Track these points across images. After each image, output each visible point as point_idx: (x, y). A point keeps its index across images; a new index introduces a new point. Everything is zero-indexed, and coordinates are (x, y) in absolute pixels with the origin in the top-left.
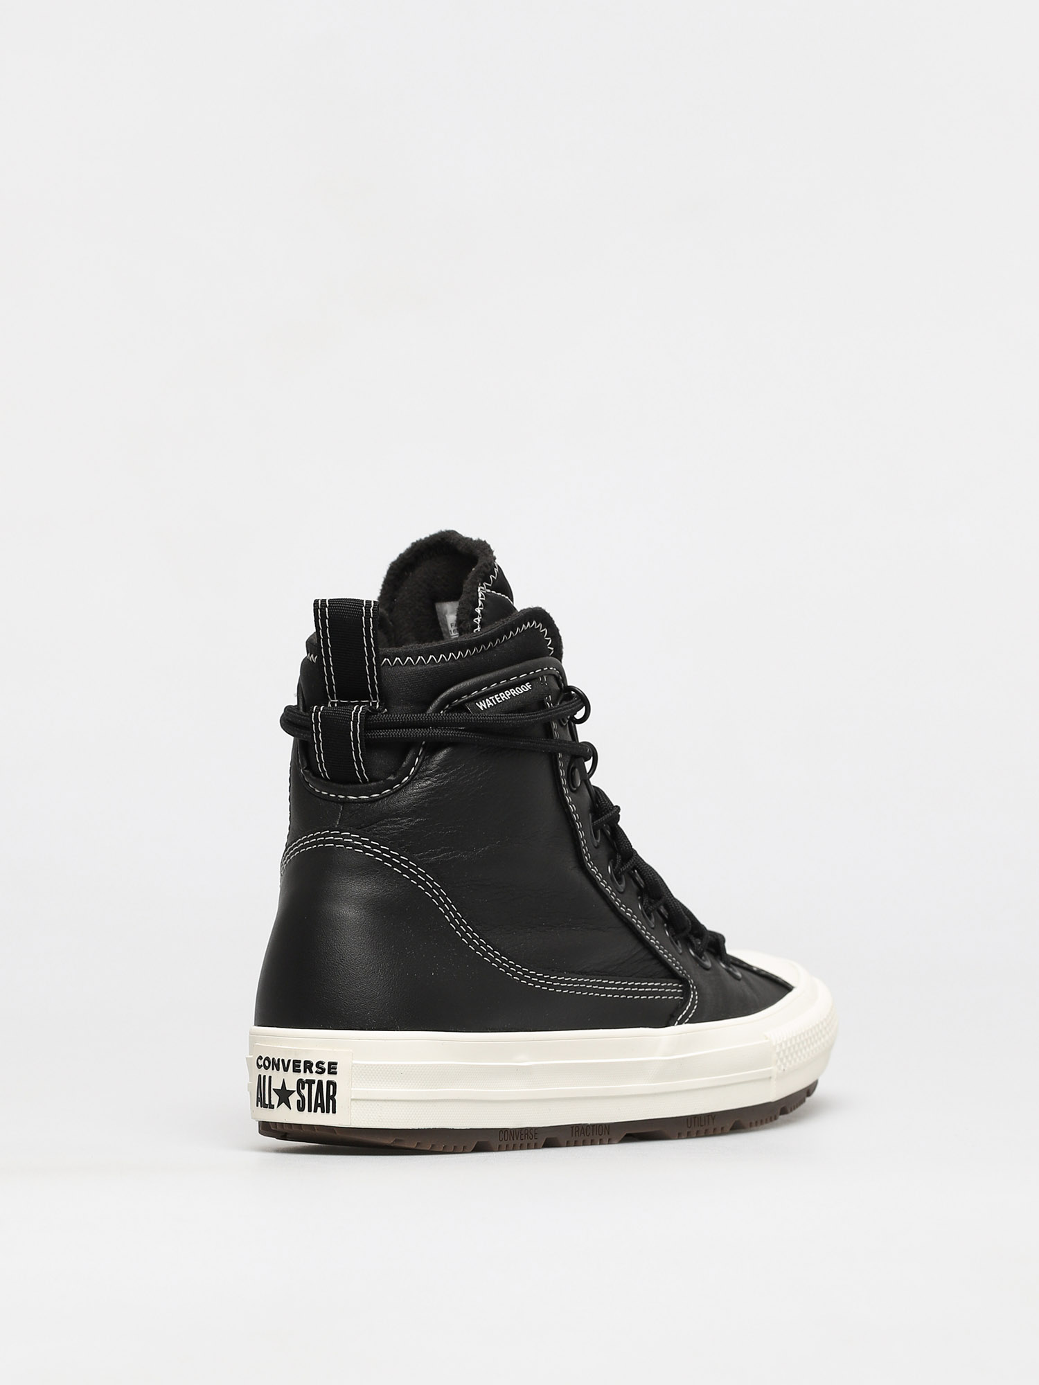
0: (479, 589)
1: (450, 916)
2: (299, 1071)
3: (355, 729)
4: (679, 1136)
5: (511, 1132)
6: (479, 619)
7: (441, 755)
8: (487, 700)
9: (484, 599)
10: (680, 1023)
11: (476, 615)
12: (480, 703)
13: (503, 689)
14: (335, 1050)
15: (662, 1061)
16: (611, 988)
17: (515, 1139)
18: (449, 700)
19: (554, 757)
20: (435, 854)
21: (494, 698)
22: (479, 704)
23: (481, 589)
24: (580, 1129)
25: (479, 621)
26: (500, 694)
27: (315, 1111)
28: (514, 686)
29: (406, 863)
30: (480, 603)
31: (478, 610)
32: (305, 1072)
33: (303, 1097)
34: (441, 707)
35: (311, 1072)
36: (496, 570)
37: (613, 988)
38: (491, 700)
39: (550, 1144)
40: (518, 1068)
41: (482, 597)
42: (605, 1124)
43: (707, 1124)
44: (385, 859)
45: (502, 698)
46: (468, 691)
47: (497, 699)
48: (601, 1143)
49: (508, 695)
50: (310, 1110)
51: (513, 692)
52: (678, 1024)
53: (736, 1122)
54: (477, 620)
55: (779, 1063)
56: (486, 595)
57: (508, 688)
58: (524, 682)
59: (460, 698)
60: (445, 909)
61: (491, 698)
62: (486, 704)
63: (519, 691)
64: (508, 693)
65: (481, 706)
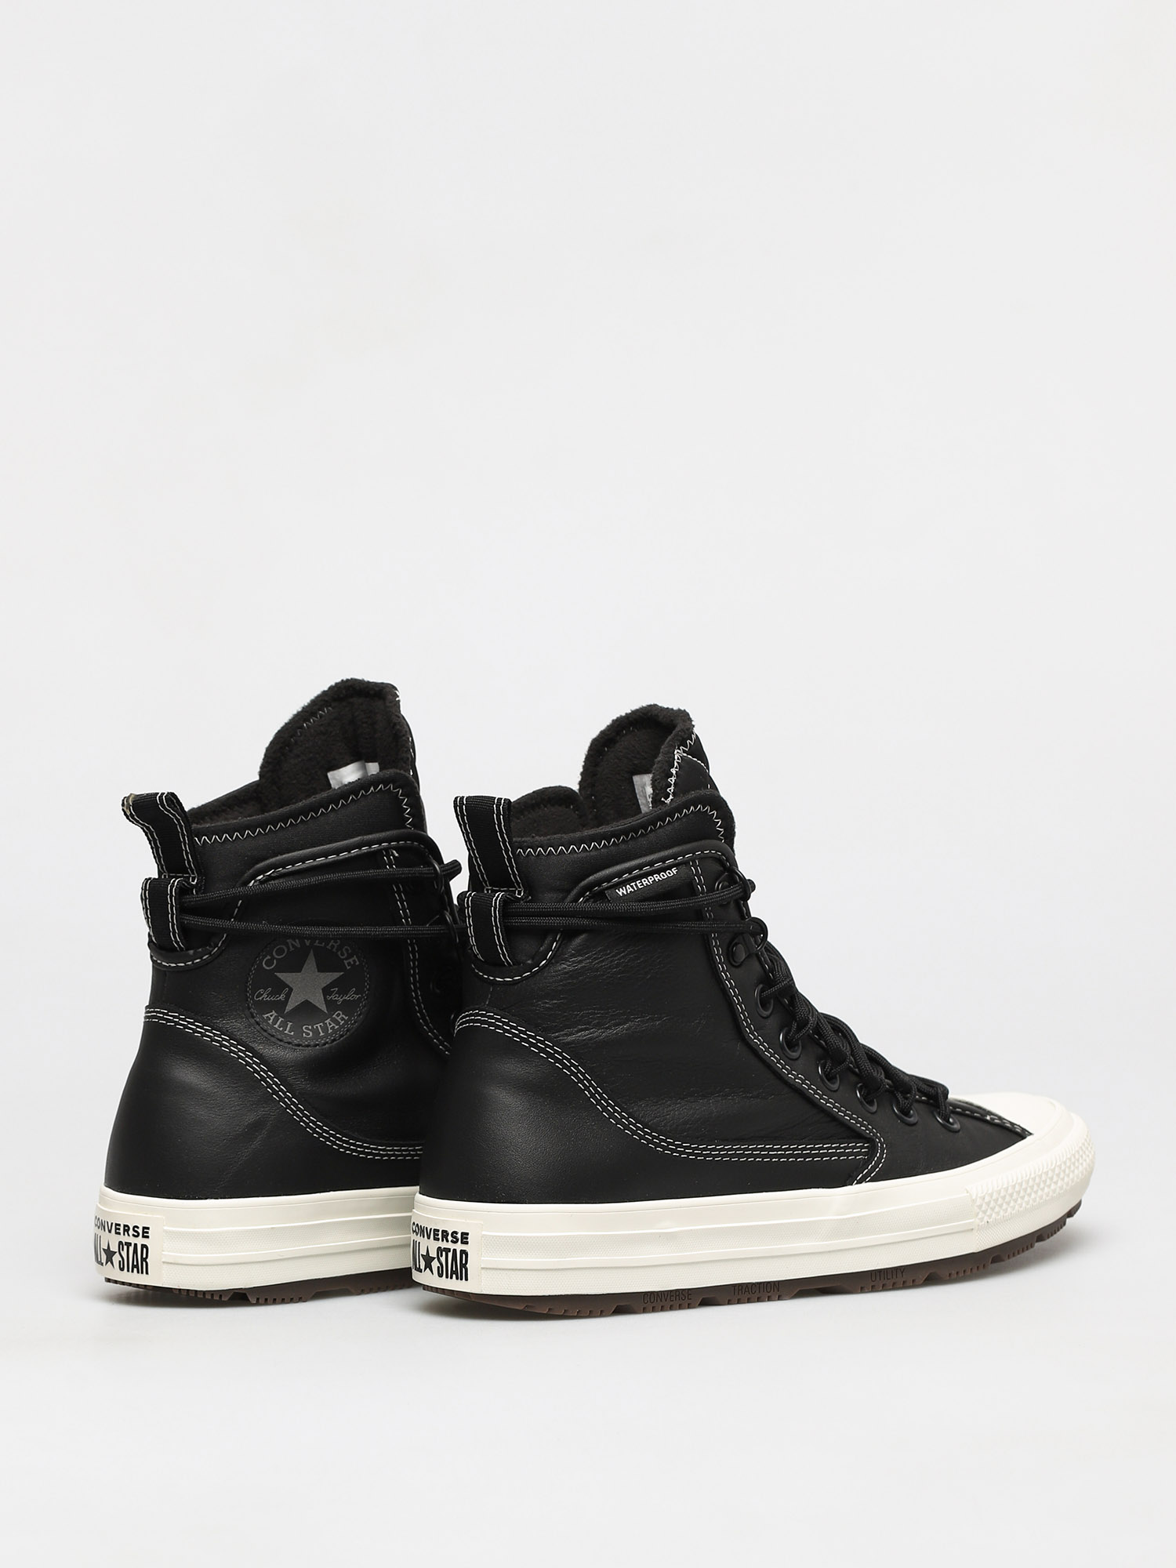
0: (676, 752)
1: (590, 1092)
2: (438, 1239)
3: (495, 913)
4: (862, 1290)
5: (658, 1295)
6: (673, 779)
7: (578, 941)
8: (628, 886)
9: (680, 761)
10: (859, 1182)
12: (621, 889)
13: (646, 875)
14: (468, 1221)
15: (834, 1220)
16: (777, 1152)
17: (663, 1300)
18: (590, 887)
19: (706, 937)
20: (571, 1034)
21: (636, 885)
22: (619, 890)
23: (678, 752)
24: (744, 1288)
26: (643, 880)
27: (451, 1278)
28: (658, 872)
29: (542, 1042)
30: (676, 764)
31: (674, 771)
32: (443, 1240)
33: (441, 1264)
34: (581, 894)
35: (447, 1241)
36: (694, 737)
37: (779, 1153)
38: (632, 887)
39: (705, 1303)
40: (660, 1235)
41: (678, 759)
42: (774, 1282)
43: (894, 1277)
44: (523, 1040)
45: (644, 883)
46: (608, 879)
47: (639, 885)
48: (769, 1299)
49: (650, 881)
50: (447, 1277)
51: (657, 877)
52: (857, 1183)
53: (931, 1274)
54: (670, 791)
55: (981, 1215)
56: (682, 758)
57: (651, 873)
58: (670, 868)
59: (600, 886)
60: (584, 1085)
61: (633, 884)
62: (627, 890)
63: (664, 876)
64: (651, 879)
65: (621, 892)
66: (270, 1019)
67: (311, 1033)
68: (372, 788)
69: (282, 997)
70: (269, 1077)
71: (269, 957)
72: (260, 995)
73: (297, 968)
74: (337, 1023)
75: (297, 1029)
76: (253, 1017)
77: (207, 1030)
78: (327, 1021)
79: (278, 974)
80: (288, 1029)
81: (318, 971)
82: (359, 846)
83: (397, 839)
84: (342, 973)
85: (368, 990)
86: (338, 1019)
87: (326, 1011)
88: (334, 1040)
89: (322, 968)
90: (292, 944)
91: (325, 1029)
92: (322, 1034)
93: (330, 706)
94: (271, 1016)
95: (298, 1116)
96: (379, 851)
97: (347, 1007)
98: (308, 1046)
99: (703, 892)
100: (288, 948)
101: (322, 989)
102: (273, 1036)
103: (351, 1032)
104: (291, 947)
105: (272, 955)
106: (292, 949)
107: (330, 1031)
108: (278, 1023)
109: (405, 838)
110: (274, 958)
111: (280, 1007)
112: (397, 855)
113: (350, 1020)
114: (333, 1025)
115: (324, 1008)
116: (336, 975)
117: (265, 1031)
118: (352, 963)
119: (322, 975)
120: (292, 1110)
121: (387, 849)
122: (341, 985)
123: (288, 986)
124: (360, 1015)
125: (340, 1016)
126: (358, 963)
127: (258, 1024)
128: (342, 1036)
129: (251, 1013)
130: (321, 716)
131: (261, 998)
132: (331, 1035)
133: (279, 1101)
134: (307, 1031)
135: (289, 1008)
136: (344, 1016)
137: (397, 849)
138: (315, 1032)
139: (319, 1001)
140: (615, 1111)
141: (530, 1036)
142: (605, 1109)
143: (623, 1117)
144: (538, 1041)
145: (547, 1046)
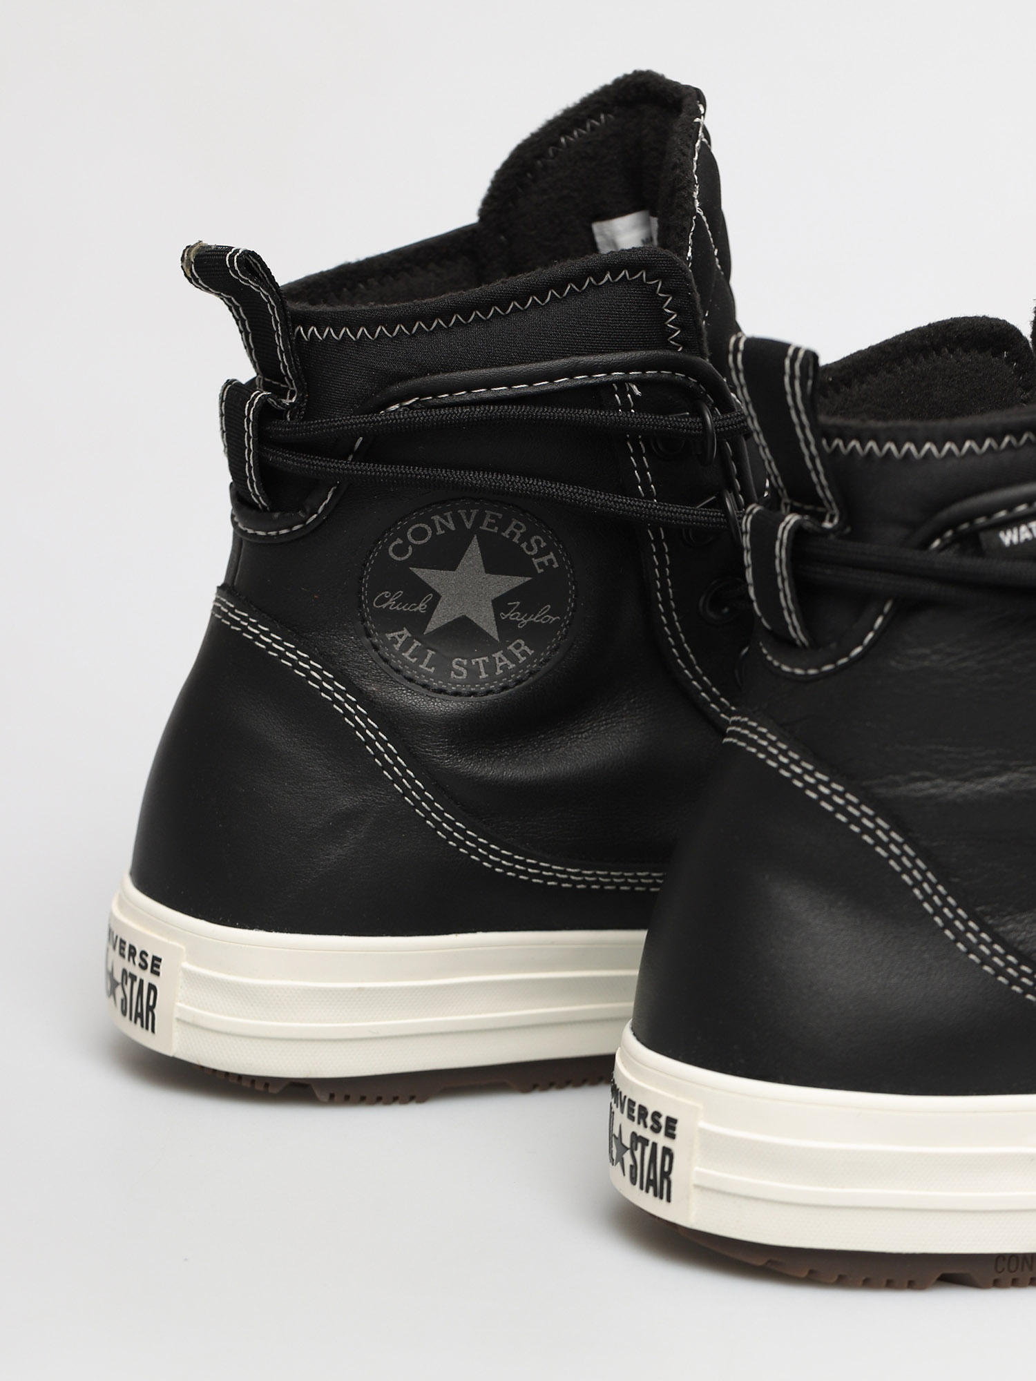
12: (1008, 533)
22: (1005, 535)
59: (971, 521)
60: (913, 878)
62: (1019, 536)
65: (1008, 538)
66: (397, 642)
67: (465, 672)
68: (608, 276)
69: (421, 607)
70: (379, 739)
71: (399, 541)
72: (385, 600)
73: (450, 563)
74: (513, 659)
75: (443, 665)
76: (369, 635)
77: (288, 649)
78: (497, 655)
79: (414, 570)
80: (426, 661)
81: (486, 572)
82: (570, 373)
83: (642, 366)
84: (528, 579)
85: (574, 610)
86: (517, 653)
87: (497, 638)
88: (504, 688)
89: (493, 566)
90: (440, 523)
91: (490, 667)
92: (484, 675)
93: (610, 113)
94: (401, 636)
95: (423, 809)
96: (608, 385)
97: (533, 634)
98: (456, 694)
100: (434, 530)
101: (493, 601)
102: (398, 671)
103: (537, 676)
104: (439, 528)
105: (404, 538)
106: (440, 532)
107: (499, 672)
108: (411, 651)
109: (658, 365)
110: (407, 543)
111: (417, 623)
112: (638, 393)
113: (535, 656)
114: (506, 661)
115: (493, 632)
116: (518, 581)
117: (386, 661)
118: (547, 564)
119: (493, 578)
120: (412, 798)
121: (621, 383)
122: (526, 598)
123: (433, 591)
124: (556, 649)
125: (521, 650)
126: (556, 565)
127: (376, 648)
128: (519, 682)
129: (366, 629)
130: (593, 128)
131: (384, 606)
132: (499, 679)
133: (393, 782)
134: (459, 667)
135: (431, 627)
136: (528, 650)
137: (640, 383)
138: (473, 672)
139: (486, 620)
140: (969, 929)
141: (819, 781)
142: (949, 924)
143: (981, 941)
144: (834, 792)
145: (849, 802)
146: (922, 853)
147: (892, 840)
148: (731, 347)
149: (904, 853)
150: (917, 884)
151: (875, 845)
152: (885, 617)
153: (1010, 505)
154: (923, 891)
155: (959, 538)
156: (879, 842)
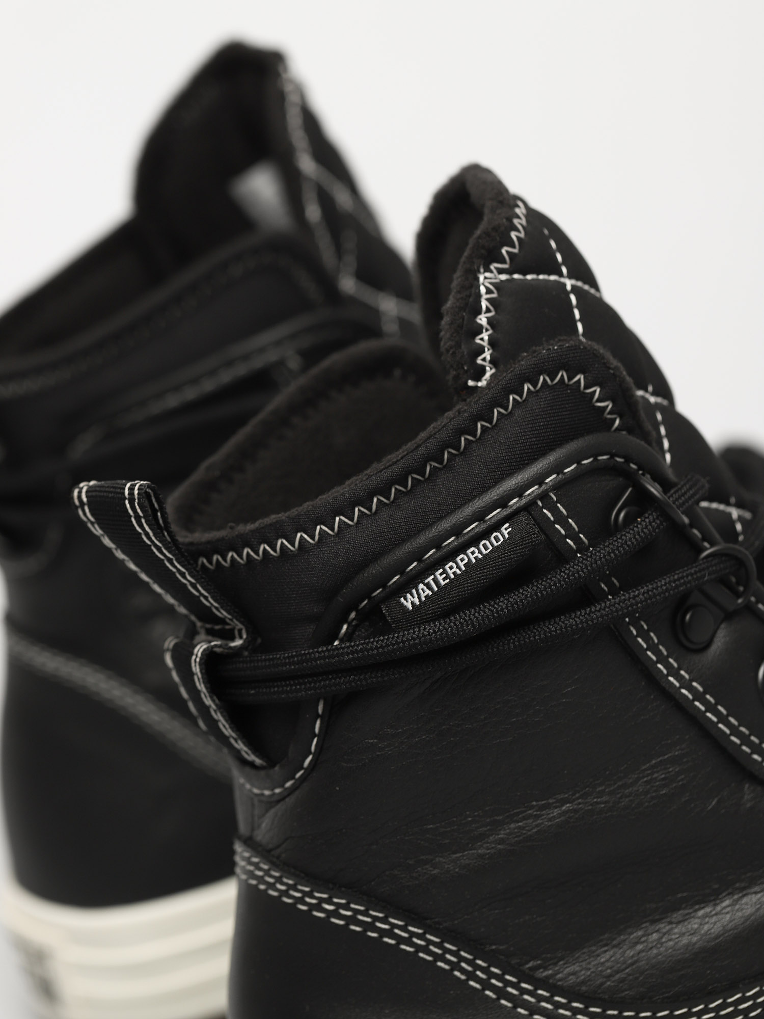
0: (481, 278)
6: (485, 336)
8: (421, 586)
9: (495, 295)
11: (479, 330)
12: (409, 596)
13: (452, 555)
21: (435, 580)
22: (406, 599)
23: (486, 278)
25: (486, 338)
26: (447, 567)
28: (474, 541)
30: (484, 304)
31: (482, 320)
38: (428, 586)
41: (489, 291)
45: (450, 572)
47: (440, 578)
49: (461, 564)
51: (474, 554)
54: (482, 339)
56: (499, 286)
57: (462, 549)
58: (497, 527)
59: (368, 596)
60: (447, 962)
61: (430, 579)
62: (419, 597)
63: (486, 547)
64: (462, 560)
65: (409, 601)
99: (581, 547)
140: (523, 991)
141: (321, 900)
142: (501, 993)
143: (541, 998)
144: (339, 906)
145: (356, 912)
146: (447, 935)
147: (413, 934)
148: (77, 502)
149: (430, 942)
150: (455, 966)
151: (398, 944)
152: (321, 717)
153: (418, 556)
154: (463, 971)
155: (364, 616)
156: (400, 940)
